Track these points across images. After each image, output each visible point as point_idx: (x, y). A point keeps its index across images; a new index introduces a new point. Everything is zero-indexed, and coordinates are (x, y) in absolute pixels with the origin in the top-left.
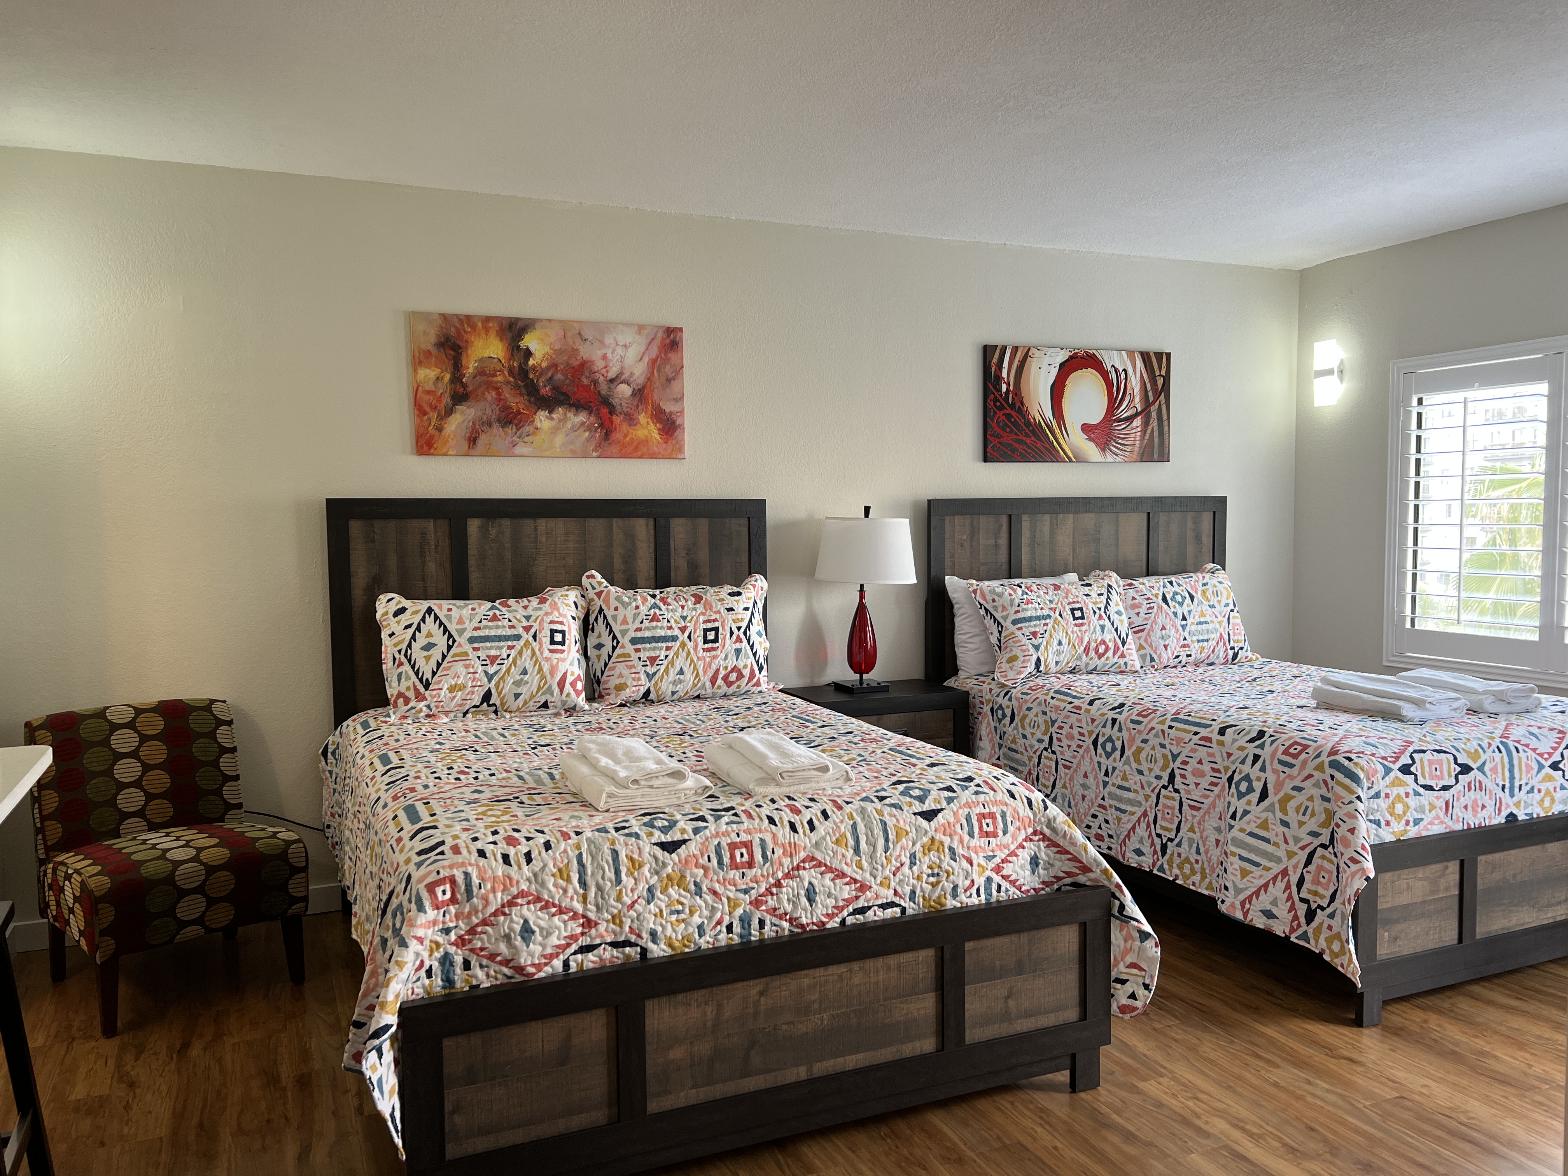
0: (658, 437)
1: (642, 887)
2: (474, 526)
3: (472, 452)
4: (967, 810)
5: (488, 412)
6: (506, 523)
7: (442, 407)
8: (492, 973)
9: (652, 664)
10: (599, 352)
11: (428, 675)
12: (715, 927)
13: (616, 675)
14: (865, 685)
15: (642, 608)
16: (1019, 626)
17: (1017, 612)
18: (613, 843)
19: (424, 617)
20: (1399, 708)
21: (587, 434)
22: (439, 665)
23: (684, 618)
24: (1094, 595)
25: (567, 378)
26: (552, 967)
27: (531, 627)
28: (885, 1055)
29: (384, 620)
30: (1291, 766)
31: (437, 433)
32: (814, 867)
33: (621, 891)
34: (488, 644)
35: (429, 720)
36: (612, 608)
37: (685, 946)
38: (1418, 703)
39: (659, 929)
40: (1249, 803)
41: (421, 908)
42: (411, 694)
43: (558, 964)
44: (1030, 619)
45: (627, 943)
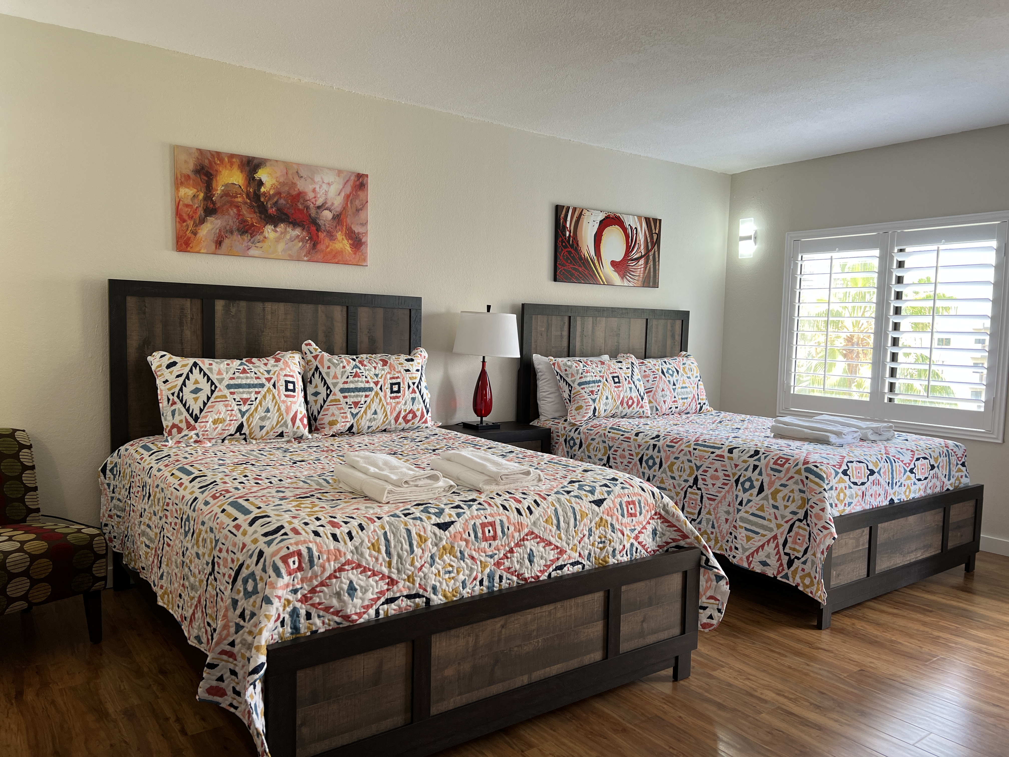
0: (349, 249)
1: (427, 555)
2: (219, 305)
3: (219, 251)
4: (619, 499)
5: (231, 223)
6: (243, 304)
7: (197, 217)
8: (327, 621)
9: (356, 407)
10: (310, 187)
11: (196, 411)
12: (472, 582)
13: (329, 415)
14: (484, 424)
15: (347, 367)
16: (583, 386)
17: (581, 378)
18: (406, 524)
19: (191, 368)
20: (828, 437)
21: (301, 244)
22: (205, 404)
23: (377, 375)
24: (624, 368)
25: (288, 203)
26: (368, 615)
27: (271, 378)
28: (574, 664)
29: (159, 371)
30: (780, 471)
31: (193, 236)
32: (533, 538)
33: (413, 558)
34: (241, 390)
35: (197, 444)
36: (326, 367)
37: (454, 596)
38: (838, 434)
39: (438, 584)
40: (751, 495)
41: (279, 574)
42: (183, 425)
43: (372, 612)
44: (588, 383)
45: (417, 595)
